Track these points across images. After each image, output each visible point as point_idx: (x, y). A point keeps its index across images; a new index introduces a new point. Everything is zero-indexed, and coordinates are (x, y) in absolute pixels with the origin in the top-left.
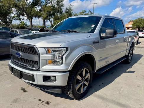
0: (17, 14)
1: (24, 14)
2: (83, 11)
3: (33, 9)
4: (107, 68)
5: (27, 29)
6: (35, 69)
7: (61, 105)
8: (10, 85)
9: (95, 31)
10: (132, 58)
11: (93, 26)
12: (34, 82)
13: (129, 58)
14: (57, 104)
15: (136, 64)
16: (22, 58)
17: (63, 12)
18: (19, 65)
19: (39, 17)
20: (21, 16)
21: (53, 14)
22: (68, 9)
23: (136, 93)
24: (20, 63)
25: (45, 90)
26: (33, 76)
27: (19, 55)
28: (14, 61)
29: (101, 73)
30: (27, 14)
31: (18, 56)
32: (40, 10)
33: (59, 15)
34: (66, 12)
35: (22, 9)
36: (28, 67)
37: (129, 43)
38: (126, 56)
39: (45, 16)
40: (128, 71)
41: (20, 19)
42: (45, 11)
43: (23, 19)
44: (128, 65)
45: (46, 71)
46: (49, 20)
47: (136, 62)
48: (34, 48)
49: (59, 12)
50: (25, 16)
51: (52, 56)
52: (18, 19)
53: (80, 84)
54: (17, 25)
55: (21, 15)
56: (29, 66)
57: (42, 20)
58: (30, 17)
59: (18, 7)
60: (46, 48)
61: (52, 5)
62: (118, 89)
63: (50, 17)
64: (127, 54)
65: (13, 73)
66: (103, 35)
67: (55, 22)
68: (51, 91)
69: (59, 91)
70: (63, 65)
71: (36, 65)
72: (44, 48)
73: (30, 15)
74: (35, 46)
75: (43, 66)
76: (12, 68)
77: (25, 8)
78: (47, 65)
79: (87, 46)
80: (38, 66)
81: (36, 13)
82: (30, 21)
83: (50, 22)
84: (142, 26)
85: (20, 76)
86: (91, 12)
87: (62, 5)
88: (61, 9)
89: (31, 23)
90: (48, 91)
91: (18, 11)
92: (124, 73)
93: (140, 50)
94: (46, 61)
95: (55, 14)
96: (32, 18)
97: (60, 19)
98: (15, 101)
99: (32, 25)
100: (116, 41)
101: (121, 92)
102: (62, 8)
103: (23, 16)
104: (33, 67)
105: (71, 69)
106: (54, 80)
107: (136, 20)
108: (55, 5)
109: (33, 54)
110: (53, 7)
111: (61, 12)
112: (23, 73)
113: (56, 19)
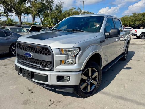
0: (4, 10)
1: (12, 11)
2: (72, 8)
3: (22, 5)
4: (110, 66)
5: (17, 26)
6: (48, 69)
7: (73, 104)
8: (15, 87)
9: (100, 30)
10: (127, 55)
11: (98, 26)
12: (47, 82)
13: (126, 55)
14: (69, 104)
15: (131, 61)
16: (33, 58)
17: (53, 8)
18: (29, 66)
19: (28, 14)
20: (8, 13)
21: (43, 10)
22: (58, 6)
23: (139, 88)
24: (29, 63)
25: (57, 90)
26: (47, 76)
27: (30, 55)
28: (21, 61)
29: (106, 71)
30: (15, 10)
31: (28, 57)
32: (29, 6)
33: (49, 12)
34: (56, 9)
35: (10, 5)
36: (40, 67)
37: (125, 41)
38: (123, 54)
39: (35, 13)
40: (125, 67)
41: (7, 16)
42: (35, 7)
43: (12, 16)
44: (125, 61)
45: (60, 71)
46: (38, 17)
47: (130, 59)
48: (47, 48)
49: (49, 9)
50: (14, 13)
51: (66, 56)
52: (5, 16)
53: (86, 84)
54: (3, 21)
55: (9, 11)
56: (42, 66)
57: (32, 17)
58: (19, 14)
59: (6, 3)
60: (60, 48)
61: (42, 1)
62: (122, 85)
63: (40, 14)
64: (124, 52)
65: (21, 74)
66: (107, 34)
67: (45, 18)
68: (63, 91)
69: (71, 90)
70: (76, 65)
71: (49, 66)
72: (58, 48)
73: (19, 11)
74: (48, 47)
75: (57, 66)
76: (21, 69)
77: (14, 4)
78: (61, 65)
79: (95, 45)
80: (52, 66)
81: (25, 10)
82: (19, 17)
83: (40, 18)
84: (128, 23)
85: (31, 77)
86: (80, 9)
87: (52, 2)
88: (51, 6)
89: (21, 19)
90: (60, 90)
91: (6, 8)
92: (122, 70)
93: (132, 47)
94: (60, 61)
95: (45, 11)
96: (21, 15)
97: (50, 15)
98: (25, 103)
99: (21, 22)
100: (117, 40)
101: (126, 88)
102: (52, 4)
103: (11, 12)
104: (46, 67)
105: (83, 69)
106: (67, 80)
107: (123, 18)
108: (45, 2)
109: (46, 54)
110: (43, 3)
111: (51, 9)
112: (35, 73)
113: (46, 16)
